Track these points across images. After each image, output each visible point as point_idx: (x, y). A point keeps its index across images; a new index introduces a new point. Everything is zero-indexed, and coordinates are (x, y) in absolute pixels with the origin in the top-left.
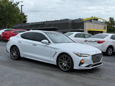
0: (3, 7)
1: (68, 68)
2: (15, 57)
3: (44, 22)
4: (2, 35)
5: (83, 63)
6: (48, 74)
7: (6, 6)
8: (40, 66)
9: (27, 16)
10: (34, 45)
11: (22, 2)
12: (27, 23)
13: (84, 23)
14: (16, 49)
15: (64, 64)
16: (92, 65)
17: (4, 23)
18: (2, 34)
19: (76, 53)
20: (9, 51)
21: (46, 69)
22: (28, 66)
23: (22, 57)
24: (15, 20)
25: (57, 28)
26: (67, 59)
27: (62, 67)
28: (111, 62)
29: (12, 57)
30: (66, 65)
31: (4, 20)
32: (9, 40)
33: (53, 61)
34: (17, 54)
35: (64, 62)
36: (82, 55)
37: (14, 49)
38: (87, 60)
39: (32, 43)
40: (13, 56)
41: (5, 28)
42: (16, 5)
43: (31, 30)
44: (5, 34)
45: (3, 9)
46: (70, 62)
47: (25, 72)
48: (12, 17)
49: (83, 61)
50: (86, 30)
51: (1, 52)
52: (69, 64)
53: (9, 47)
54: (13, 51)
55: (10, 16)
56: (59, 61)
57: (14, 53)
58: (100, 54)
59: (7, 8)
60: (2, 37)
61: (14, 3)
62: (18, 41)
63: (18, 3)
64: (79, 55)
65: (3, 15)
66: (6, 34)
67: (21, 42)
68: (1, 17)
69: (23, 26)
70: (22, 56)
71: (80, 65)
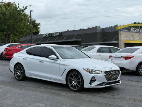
0: (6, 15)
1: (78, 86)
2: (19, 77)
3: (62, 33)
4: (5, 52)
5: (94, 81)
6: (55, 94)
7: (10, 13)
8: (48, 86)
9: (39, 24)
10: (40, 62)
11: (31, 6)
12: (40, 34)
13: (119, 32)
14: (21, 68)
15: (74, 83)
16: (106, 83)
17: (7, 35)
18: (5, 50)
19: (86, 69)
20: (12, 70)
21: (54, 90)
22: (34, 86)
23: (28, 77)
24: (22, 32)
25: (81, 40)
26: (77, 76)
27: (72, 86)
28: (138, 82)
29: (17, 78)
30: (76, 84)
31: (7, 32)
32: (13, 57)
33: (62, 79)
34: (22, 73)
35: (73, 81)
36: (93, 71)
37: (18, 67)
38: (99, 77)
39: (38, 60)
40: (17, 76)
41: (9, 43)
42: (23, 11)
43: (42, 44)
44: (8, 50)
45: (5, 17)
46: (80, 80)
47: (29, 92)
48: (18, 28)
49: (94, 78)
50: (122, 42)
51: (4, 72)
52: (79, 83)
53: (12, 65)
54: (17, 70)
55: (15, 26)
56: (68, 79)
57: (18, 72)
58: (117, 70)
59: (11, 15)
60: (5, 54)
61: (20, 8)
62: (23, 58)
63: (26, 8)
64: (89, 72)
65: (5, 25)
66: (10, 50)
67: (26, 58)
68: (4, 28)
69: (33, 39)
70: (27, 75)
71: (91, 82)
